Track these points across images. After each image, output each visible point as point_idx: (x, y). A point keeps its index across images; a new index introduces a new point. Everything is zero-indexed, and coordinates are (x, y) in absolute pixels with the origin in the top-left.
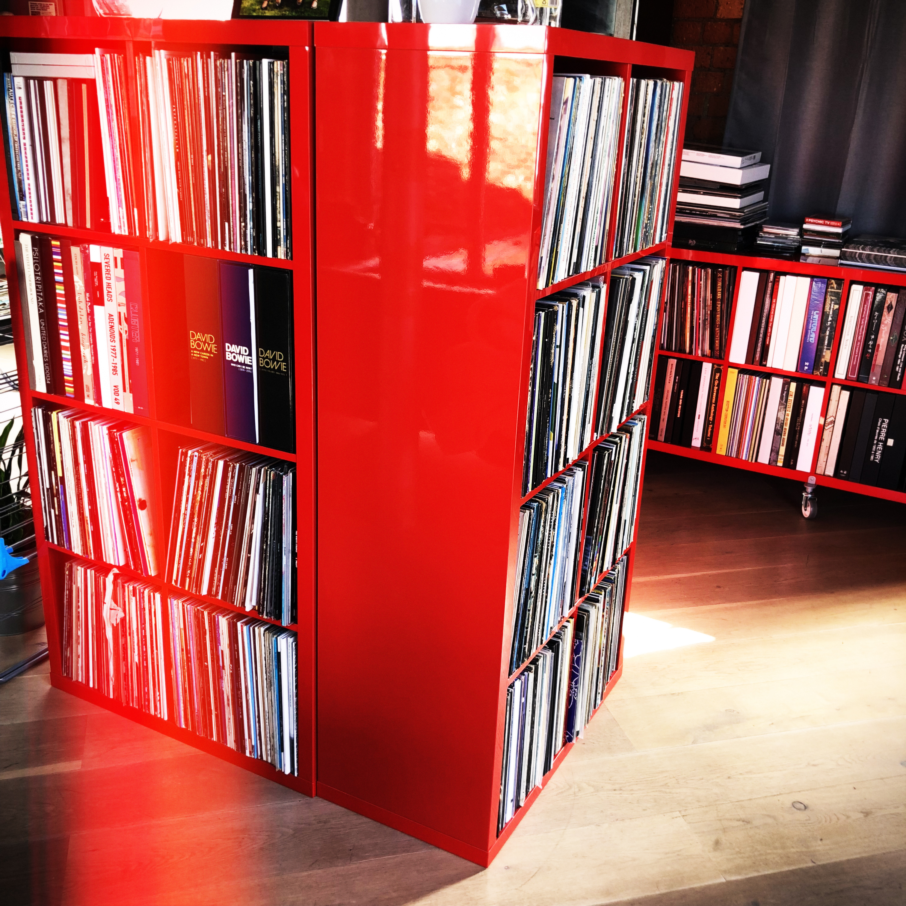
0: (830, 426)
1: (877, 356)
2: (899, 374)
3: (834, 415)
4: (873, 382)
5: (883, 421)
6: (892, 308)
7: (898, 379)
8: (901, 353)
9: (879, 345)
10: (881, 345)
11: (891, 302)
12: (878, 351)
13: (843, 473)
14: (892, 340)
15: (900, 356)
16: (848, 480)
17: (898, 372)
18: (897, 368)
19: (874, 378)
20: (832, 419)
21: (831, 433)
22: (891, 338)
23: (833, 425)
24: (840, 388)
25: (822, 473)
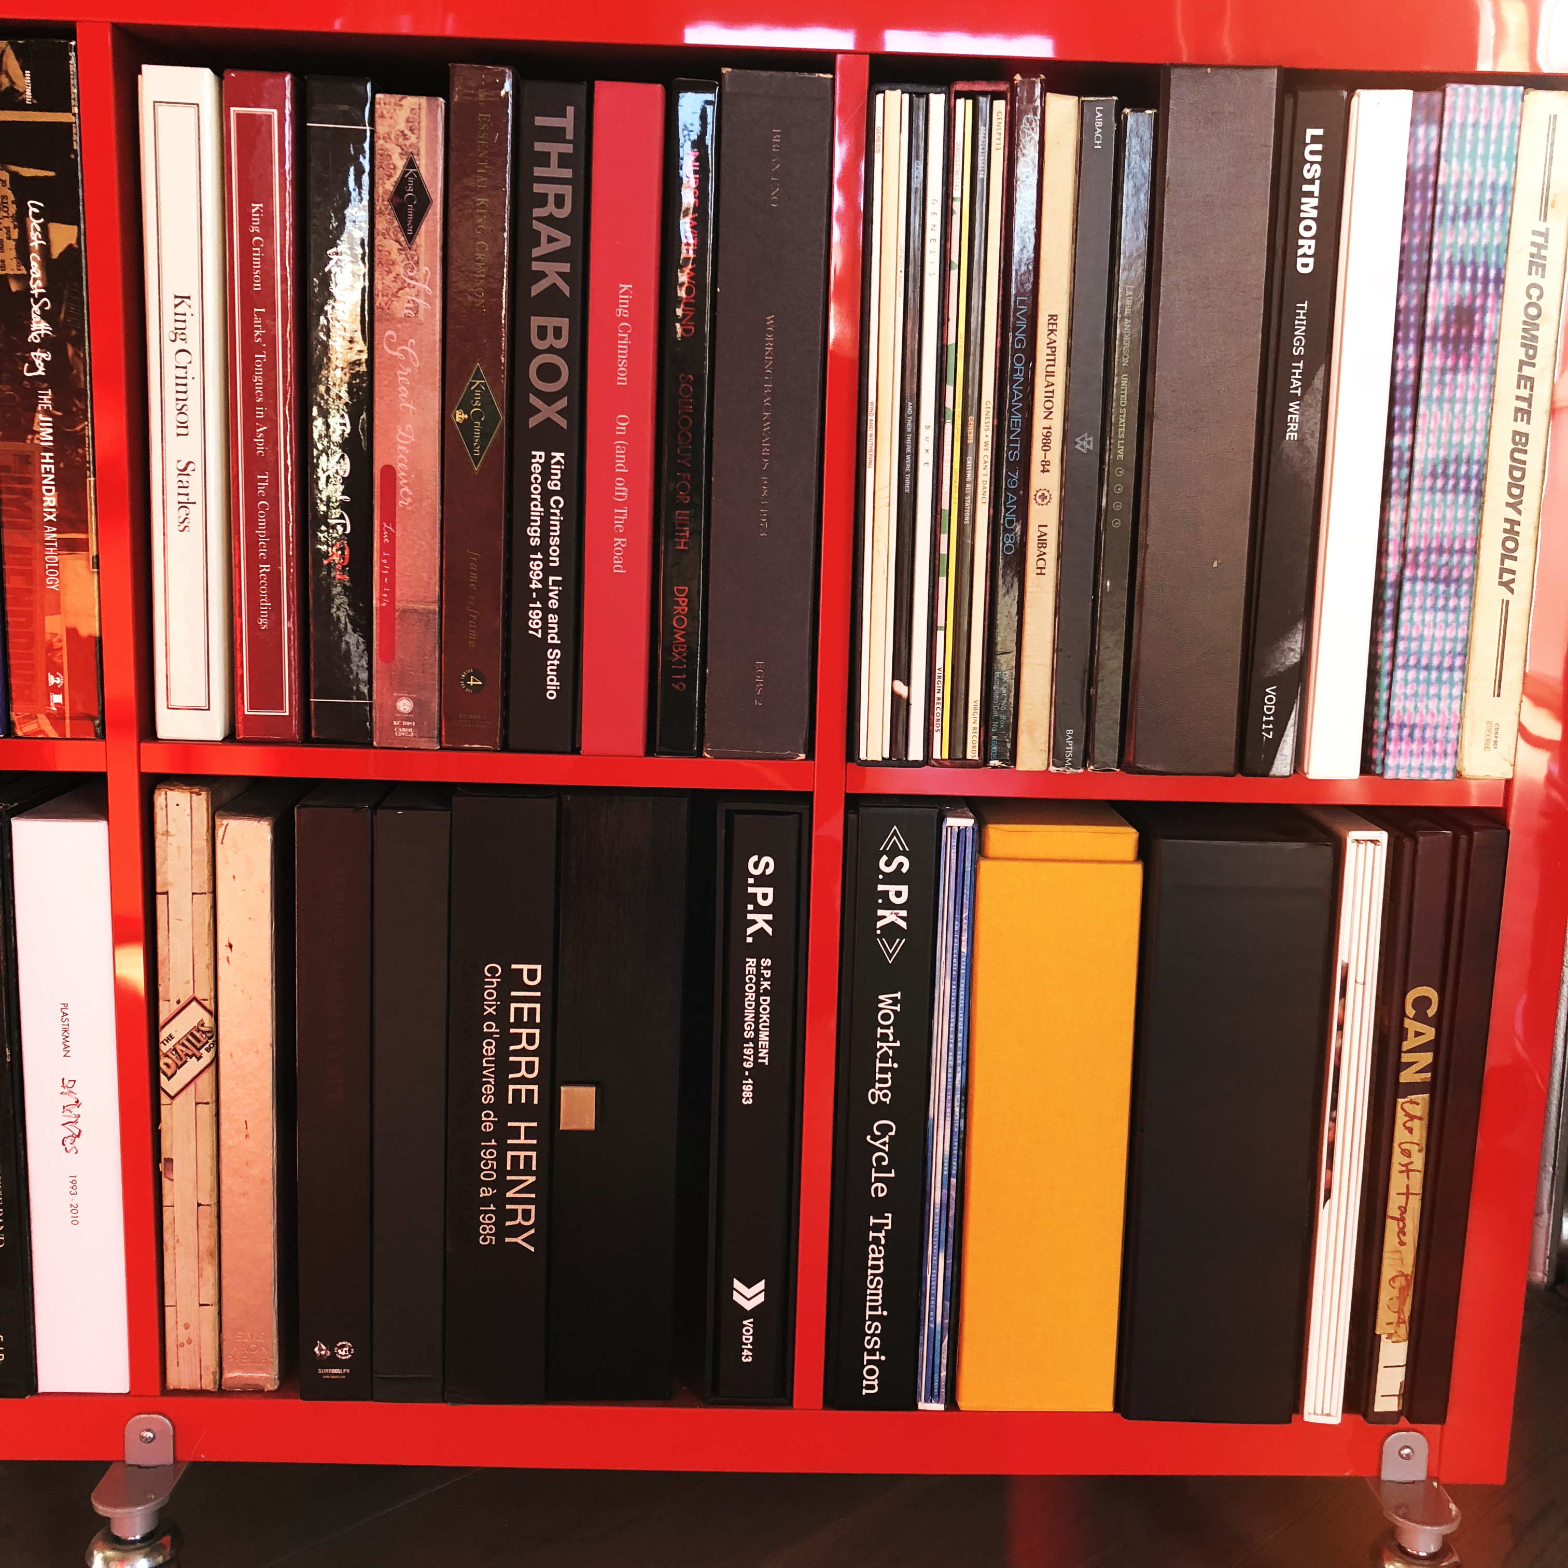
0: (193, 1066)
1: (390, 548)
2: (554, 657)
3: (205, 992)
4: (405, 731)
5: (512, 980)
6: (424, 202)
7: (553, 685)
8: (536, 511)
9: (390, 472)
10: (401, 468)
11: (411, 164)
12: (390, 516)
13: (334, 1361)
14: (467, 426)
15: (534, 533)
16: (370, 1396)
17: (543, 644)
18: (535, 617)
19: (405, 705)
20: (195, 1016)
21: (206, 1112)
22: (460, 416)
23: (207, 1057)
24: (201, 801)
25: (208, 1383)
